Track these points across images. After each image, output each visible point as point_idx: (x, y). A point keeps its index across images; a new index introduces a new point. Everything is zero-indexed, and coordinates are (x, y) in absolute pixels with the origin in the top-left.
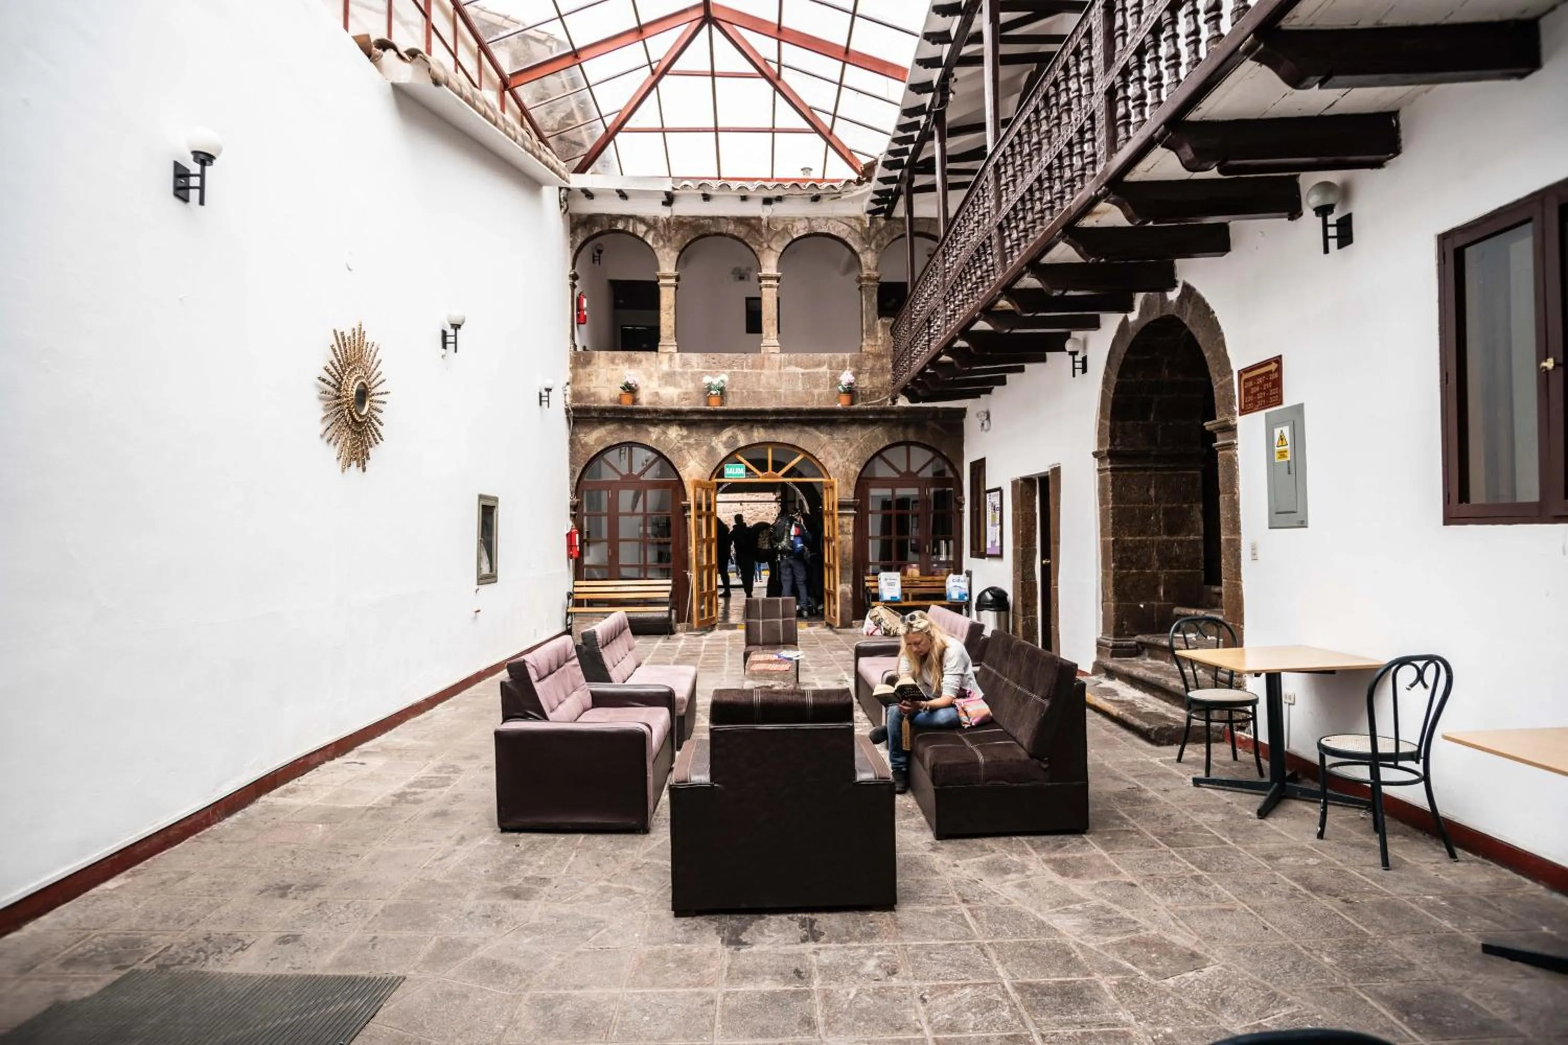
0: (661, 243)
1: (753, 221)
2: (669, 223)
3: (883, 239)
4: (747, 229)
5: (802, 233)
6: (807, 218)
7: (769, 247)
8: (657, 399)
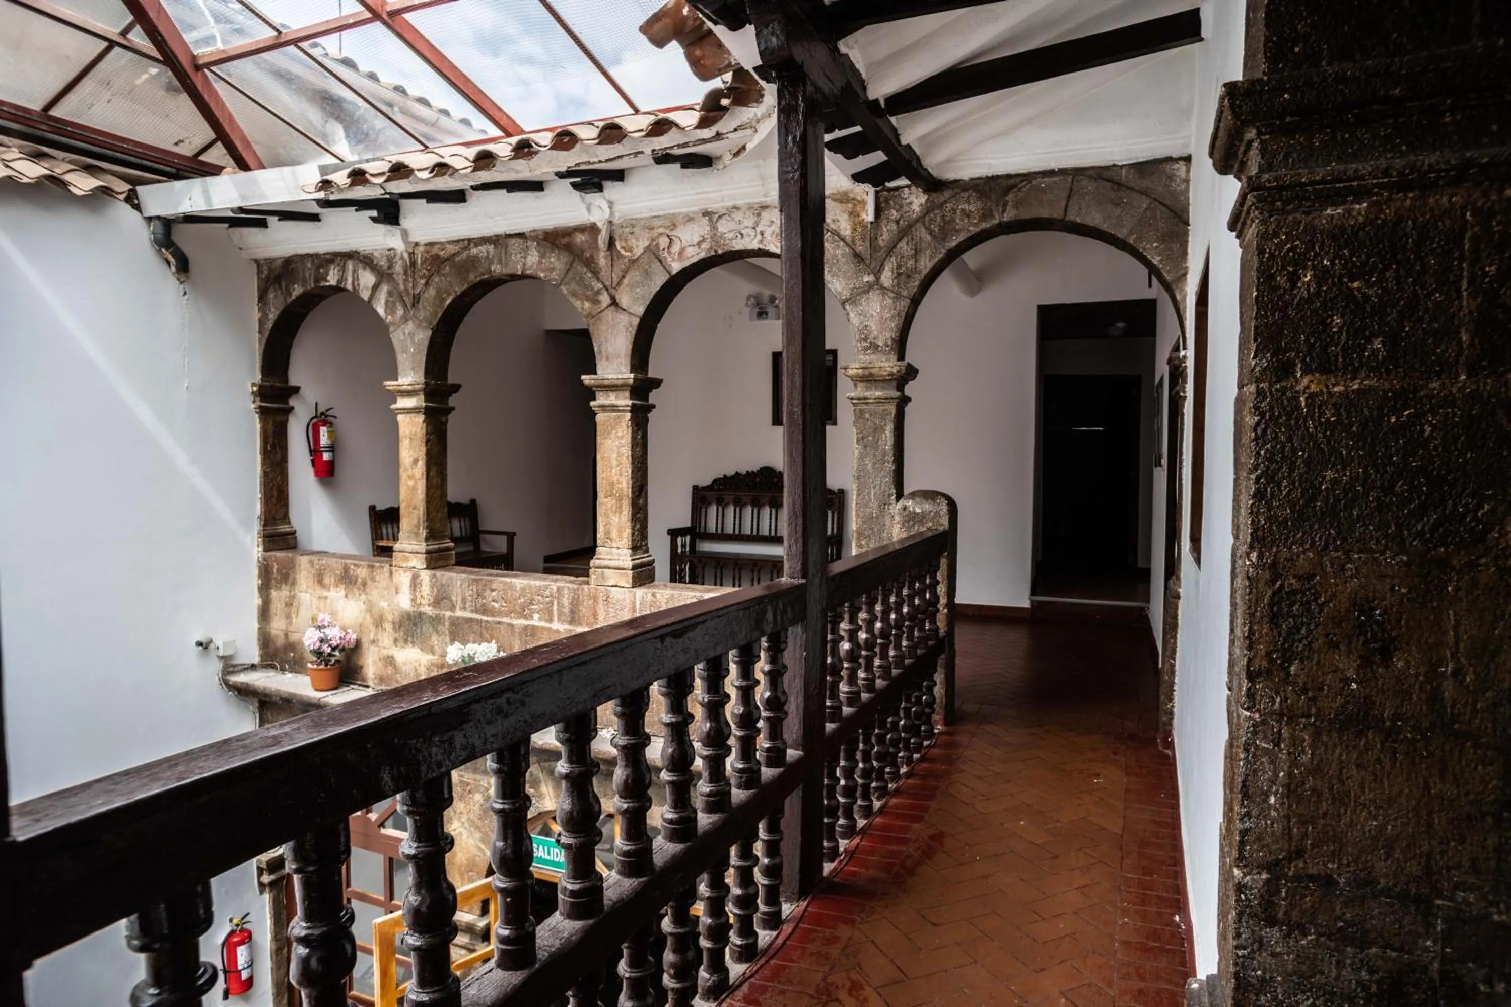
0: (400, 312)
1: (580, 238)
2: (413, 264)
3: (917, 252)
4: (565, 258)
5: (694, 255)
6: (706, 214)
7: (614, 303)
8: (390, 670)
